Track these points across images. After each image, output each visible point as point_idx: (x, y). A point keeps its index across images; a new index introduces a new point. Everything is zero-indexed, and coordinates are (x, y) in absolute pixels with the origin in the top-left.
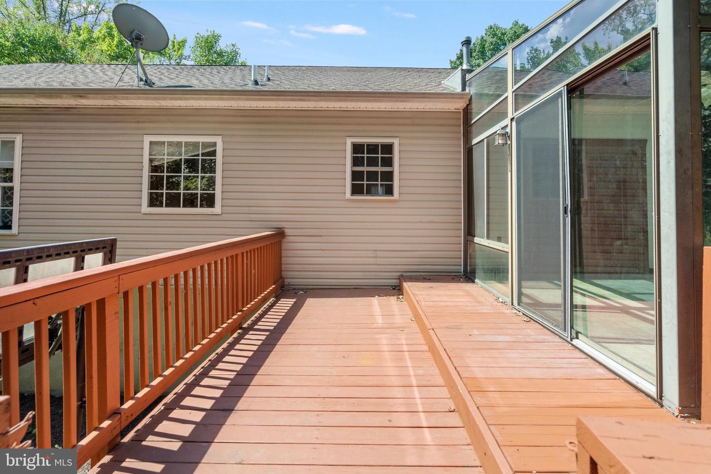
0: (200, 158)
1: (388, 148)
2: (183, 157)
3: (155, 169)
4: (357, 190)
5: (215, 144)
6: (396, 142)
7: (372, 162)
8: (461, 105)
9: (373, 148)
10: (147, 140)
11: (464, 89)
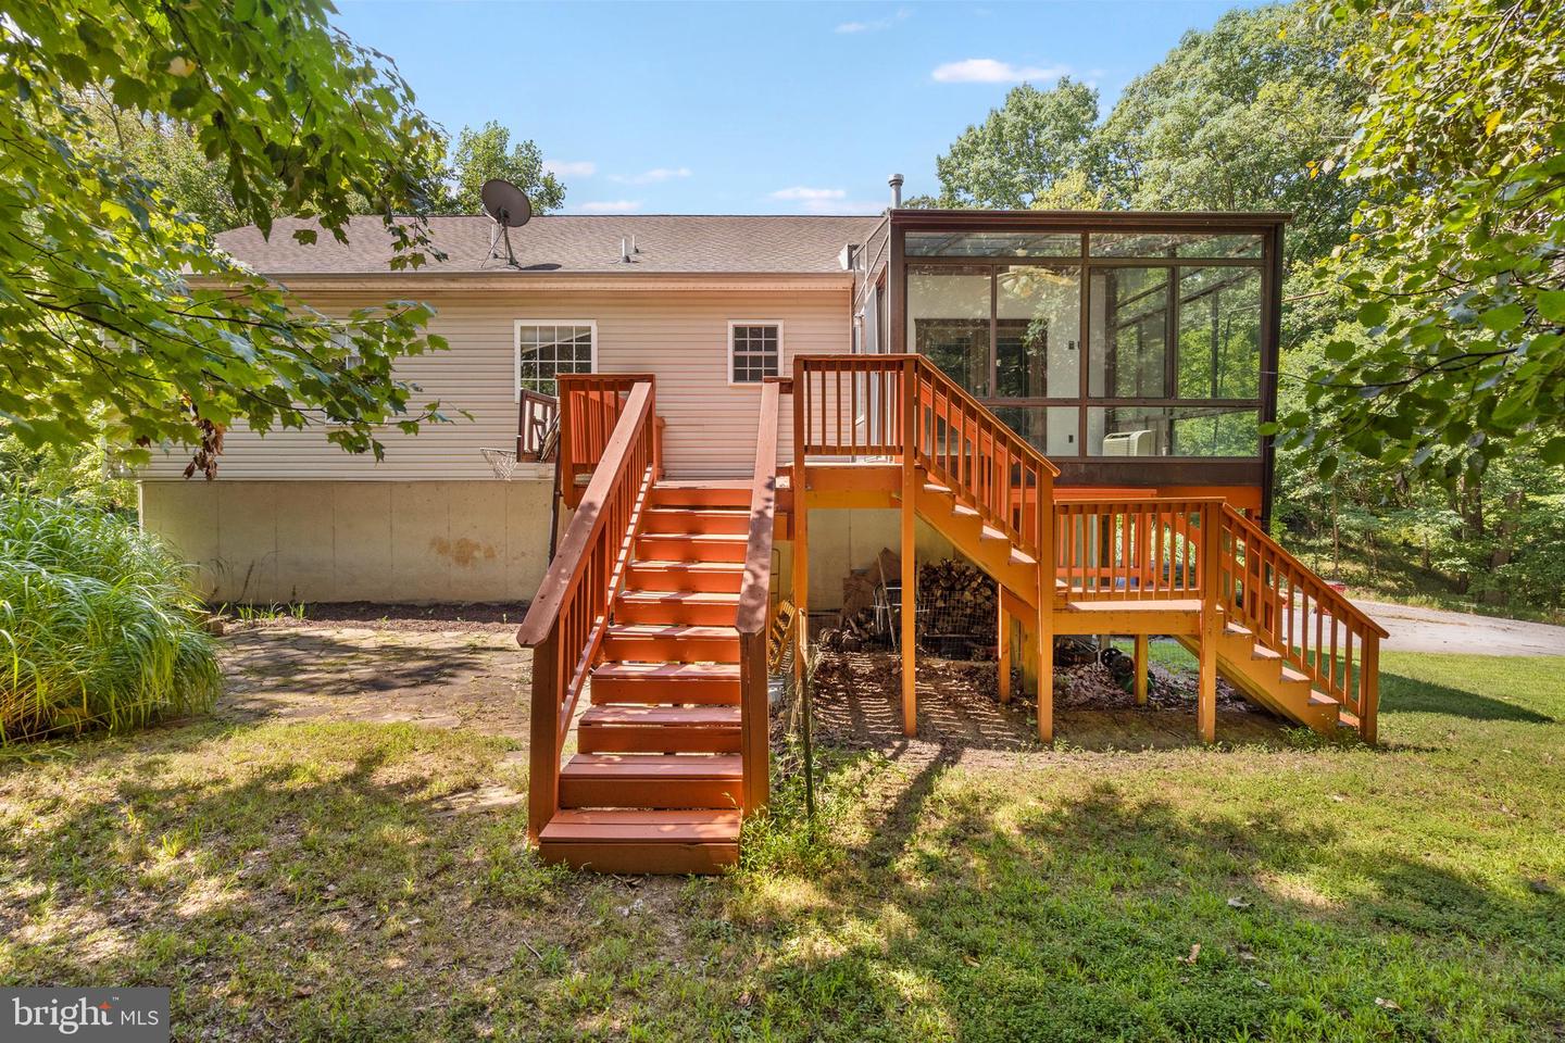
0: (574, 343)
1: (772, 331)
2: (556, 343)
3: (528, 355)
4: (739, 376)
5: (589, 329)
6: (780, 325)
7: (756, 346)
8: (848, 284)
9: (756, 331)
10: (518, 324)
11: (850, 266)
